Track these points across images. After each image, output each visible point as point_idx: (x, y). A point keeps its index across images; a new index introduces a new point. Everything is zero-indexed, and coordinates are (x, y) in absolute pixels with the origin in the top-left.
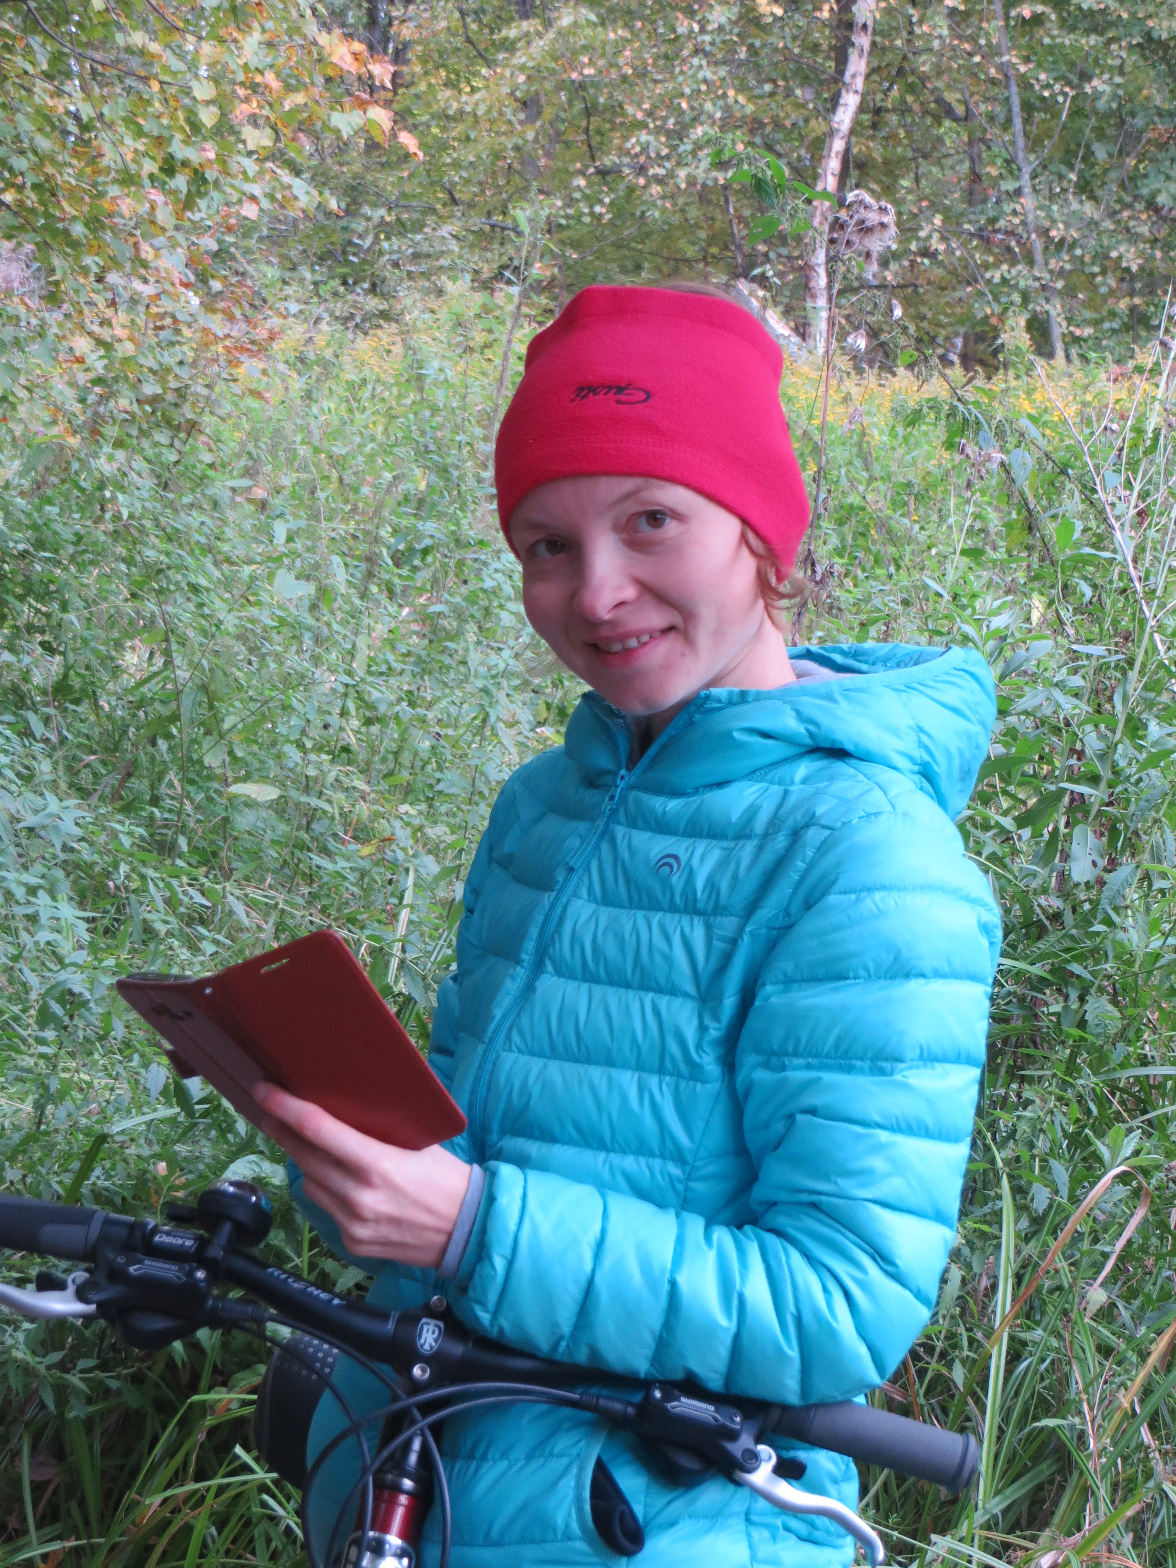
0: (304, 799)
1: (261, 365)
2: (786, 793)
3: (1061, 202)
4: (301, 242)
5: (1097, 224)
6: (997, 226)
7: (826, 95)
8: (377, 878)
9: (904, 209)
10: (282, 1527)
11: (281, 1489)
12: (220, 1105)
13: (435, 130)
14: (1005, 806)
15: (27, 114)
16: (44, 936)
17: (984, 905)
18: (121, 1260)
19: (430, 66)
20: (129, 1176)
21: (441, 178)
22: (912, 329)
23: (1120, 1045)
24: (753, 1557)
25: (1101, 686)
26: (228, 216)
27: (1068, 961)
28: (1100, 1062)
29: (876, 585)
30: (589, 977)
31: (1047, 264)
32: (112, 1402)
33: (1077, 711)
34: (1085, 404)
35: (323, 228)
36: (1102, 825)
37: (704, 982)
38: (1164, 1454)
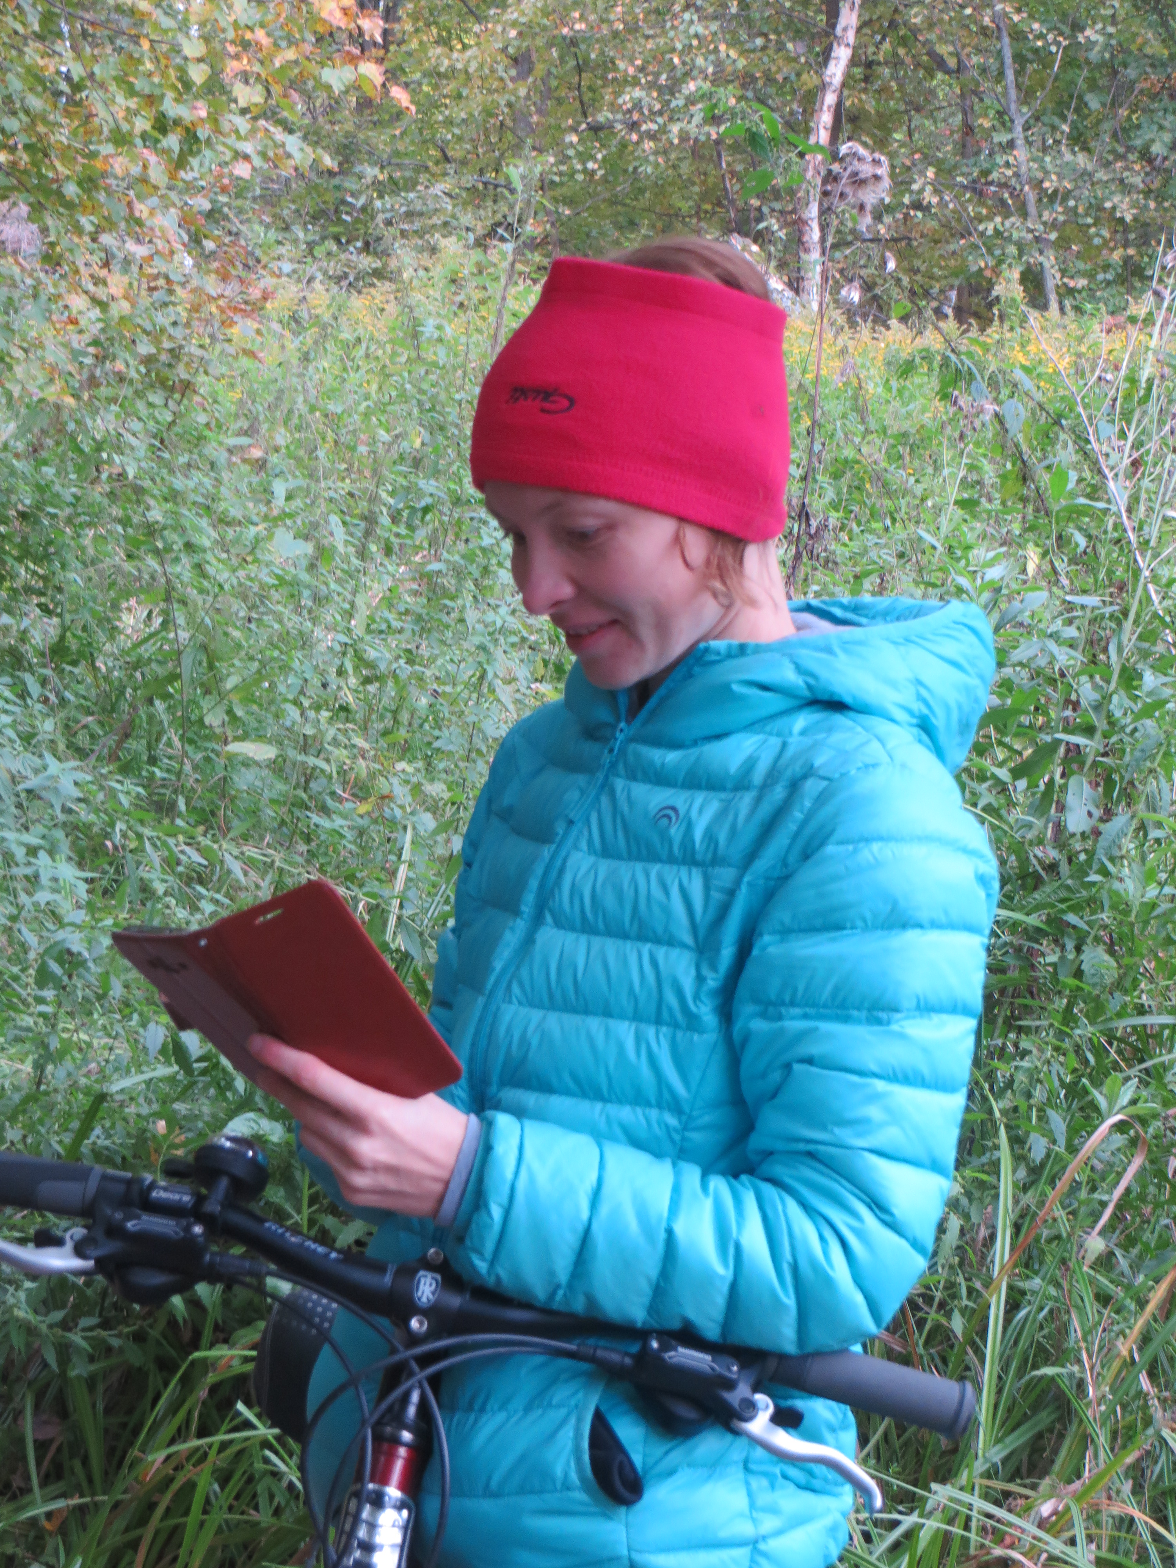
0: (301, 758)
1: (256, 326)
2: (784, 745)
3: (1053, 153)
4: (294, 202)
5: (1090, 175)
6: (990, 179)
7: (818, 49)
8: (374, 836)
9: (896, 162)
10: (285, 1483)
11: (284, 1445)
12: (218, 1063)
13: (426, 88)
14: (1001, 756)
15: (18, 75)
16: (43, 897)
17: (981, 856)
18: (118, 1216)
19: (421, 24)
20: (129, 1135)
21: (433, 136)
22: (905, 281)
23: (1117, 994)
24: (752, 1505)
25: (1096, 637)
26: (221, 176)
27: (1064, 912)
28: (1096, 1010)
29: (871, 539)
30: (587, 928)
31: (1040, 216)
32: (113, 1360)
33: (1072, 662)
34: (1079, 355)
35: (316, 186)
36: (1098, 775)
37: (702, 932)
38: (1163, 1401)
